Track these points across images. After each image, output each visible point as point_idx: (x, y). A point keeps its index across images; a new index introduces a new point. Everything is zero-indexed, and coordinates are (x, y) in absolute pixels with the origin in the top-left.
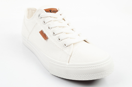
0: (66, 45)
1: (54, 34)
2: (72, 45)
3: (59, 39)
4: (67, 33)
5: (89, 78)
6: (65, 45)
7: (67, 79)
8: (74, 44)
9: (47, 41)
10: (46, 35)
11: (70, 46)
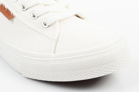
0: (47, 25)
1: (24, 8)
2: (58, 22)
3: (34, 16)
4: (45, 5)
5: (86, 76)
6: (45, 25)
7: (49, 81)
8: (60, 21)
9: (12, 21)
10: (9, 11)
11: (55, 25)
